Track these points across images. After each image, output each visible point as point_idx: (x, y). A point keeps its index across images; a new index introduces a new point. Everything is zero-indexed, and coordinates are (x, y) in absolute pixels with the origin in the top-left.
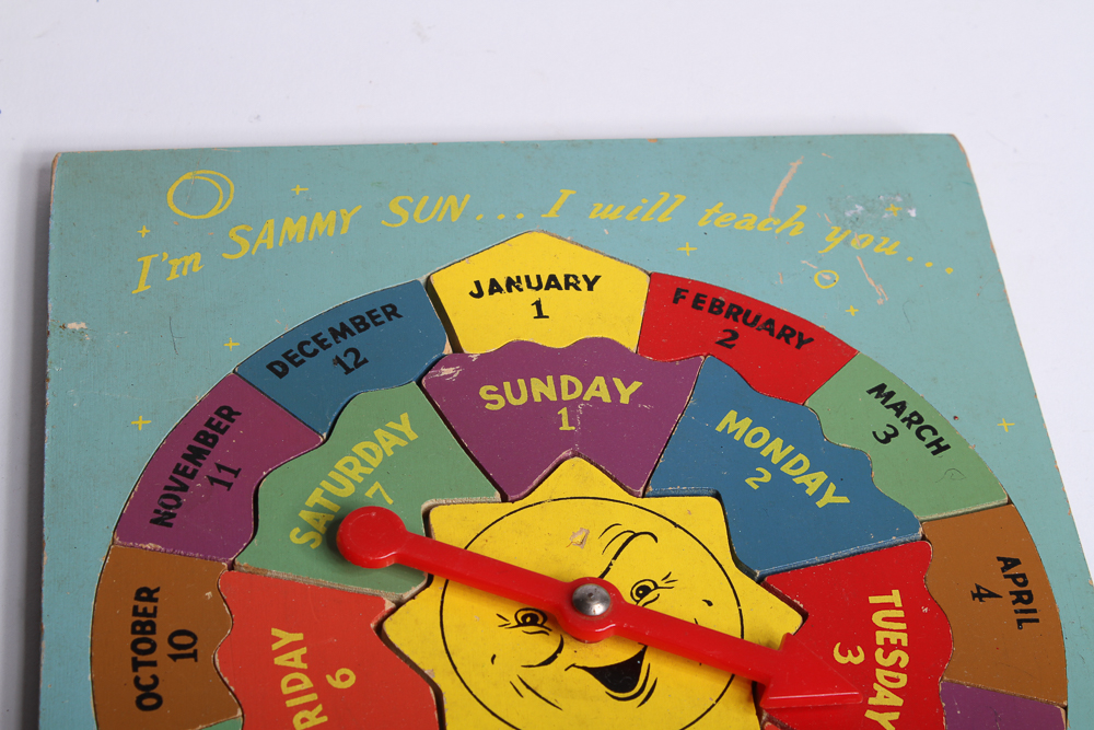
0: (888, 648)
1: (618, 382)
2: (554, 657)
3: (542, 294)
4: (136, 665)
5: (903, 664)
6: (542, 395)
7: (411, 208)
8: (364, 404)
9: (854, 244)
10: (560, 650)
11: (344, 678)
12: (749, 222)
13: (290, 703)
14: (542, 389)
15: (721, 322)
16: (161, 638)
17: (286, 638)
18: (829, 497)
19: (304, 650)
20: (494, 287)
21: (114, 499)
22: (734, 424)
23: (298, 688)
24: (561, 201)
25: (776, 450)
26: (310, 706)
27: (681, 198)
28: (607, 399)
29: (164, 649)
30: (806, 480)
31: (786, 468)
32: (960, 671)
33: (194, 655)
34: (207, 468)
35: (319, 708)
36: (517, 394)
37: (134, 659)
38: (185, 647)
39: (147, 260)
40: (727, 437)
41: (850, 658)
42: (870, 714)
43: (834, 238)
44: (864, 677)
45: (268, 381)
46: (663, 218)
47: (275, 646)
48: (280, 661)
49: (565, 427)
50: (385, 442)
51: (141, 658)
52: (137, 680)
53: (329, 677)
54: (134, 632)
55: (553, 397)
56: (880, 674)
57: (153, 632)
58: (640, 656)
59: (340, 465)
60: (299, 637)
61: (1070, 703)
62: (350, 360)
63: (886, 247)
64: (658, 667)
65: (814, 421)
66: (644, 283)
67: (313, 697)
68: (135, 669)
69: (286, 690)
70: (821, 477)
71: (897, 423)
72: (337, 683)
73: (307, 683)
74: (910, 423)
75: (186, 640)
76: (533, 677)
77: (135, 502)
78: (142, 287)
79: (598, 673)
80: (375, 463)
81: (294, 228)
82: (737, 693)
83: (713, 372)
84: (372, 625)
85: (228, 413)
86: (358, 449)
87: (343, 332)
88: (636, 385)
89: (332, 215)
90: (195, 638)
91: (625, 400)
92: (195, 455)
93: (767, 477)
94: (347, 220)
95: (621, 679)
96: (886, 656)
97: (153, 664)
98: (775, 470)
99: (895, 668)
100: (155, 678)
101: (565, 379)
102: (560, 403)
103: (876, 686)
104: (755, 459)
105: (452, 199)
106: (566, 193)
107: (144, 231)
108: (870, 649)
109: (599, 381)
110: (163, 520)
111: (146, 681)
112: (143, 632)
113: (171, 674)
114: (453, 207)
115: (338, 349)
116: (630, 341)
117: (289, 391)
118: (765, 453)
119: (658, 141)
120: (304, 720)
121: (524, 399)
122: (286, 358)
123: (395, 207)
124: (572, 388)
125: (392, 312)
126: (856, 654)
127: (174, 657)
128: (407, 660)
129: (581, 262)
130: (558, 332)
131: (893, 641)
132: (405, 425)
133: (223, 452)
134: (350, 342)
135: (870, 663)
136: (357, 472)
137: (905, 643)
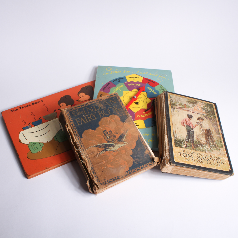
1: (139, 85)
3: (134, 78)
7: (125, 71)
8: (119, 84)
9: (161, 77)
12: (153, 75)
14: (133, 84)
15: (148, 81)
18: (155, 93)
20: (131, 77)
21: (100, 88)
22: (148, 88)
24: (138, 72)
25: (151, 90)
27: (147, 73)
28: (138, 85)
31: (152, 91)
34: (107, 87)
36: (131, 84)
39: (104, 73)
40: (148, 89)
43: (160, 77)
45: (113, 82)
46: (146, 74)
49: (135, 87)
50: (121, 87)
55: (134, 85)
58: (139, 102)
59: (117, 88)
62: (119, 81)
63: (164, 78)
65: (155, 88)
66: (142, 78)
70: (155, 92)
71: (162, 89)
74: (163, 89)
77: (101, 89)
78: (104, 75)
79: (135, 103)
80: (120, 88)
81: (116, 72)
83: (147, 84)
85: (109, 84)
86: (119, 87)
87: (119, 79)
88: (141, 85)
89: (119, 71)
92: (106, 86)
93: (150, 92)
94: (120, 72)
95: (137, 103)
98: (151, 91)
101: (135, 84)
102: (135, 85)
104: (150, 90)
105: (129, 71)
106: (138, 71)
107: (104, 71)
109: (138, 84)
110: (103, 90)
114: (129, 72)
115: (118, 80)
116: (141, 82)
117: (114, 83)
119: (146, 69)
121: (132, 85)
122: (114, 81)
123: (124, 71)
125: (123, 78)
129: (138, 76)
130: (135, 81)
132: (122, 86)
133: (108, 86)
134: (119, 80)
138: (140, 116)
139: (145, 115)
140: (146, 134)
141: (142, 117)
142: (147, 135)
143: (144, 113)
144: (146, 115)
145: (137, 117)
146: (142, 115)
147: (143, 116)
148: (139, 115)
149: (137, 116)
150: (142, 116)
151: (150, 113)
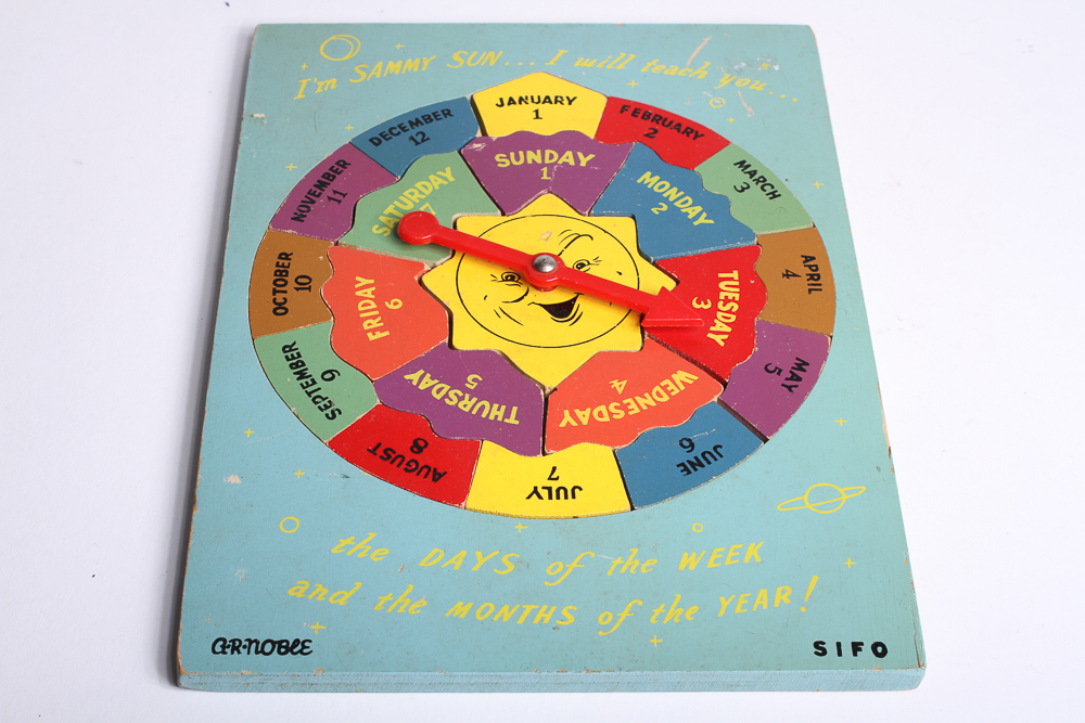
0: (726, 301)
1: (580, 155)
2: (522, 298)
3: (540, 106)
4: (275, 292)
5: (734, 310)
6: (533, 160)
7: (466, 58)
8: (424, 161)
9: (737, 84)
10: (526, 295)
11: (396, 304)
12: (673, 70)
13: (362, 315)
14: (533, 157)
15: (649, 124)
16: (291, 279)
17: (364, 282)
18: (702, 220)
19: (374, 289)
20: (511, 101)
21: (272, 207)
22: (648, 179)
23: (368, 308)
24: (558, 56)
25: (673, 194)
26: (374, 317)
27: (632, 56)
28: (572, 163)
29: (292, 284)
30: (689, 210)
31: (677, 204)
32: (768, 315)
33: (309, 289)
34: (328, 192)
35: (379, 318)
36: (517, 159)
37: (274, 289)
38: (304, 284)
39: (304, 82)
40: (643, 186)
41: (702, 305)
42: (710, 335)
43: (725, 80)
44: (710, 316)
45: (370, 149)
46: (620, 67)
47: (357, 286)
48: (358, 293)
49: (545, 177)
50: (435, 182)
51: (278, 289)
52: (275, 299)
53: (387, 303)
54: (275, 275)
55: (539, 161)
56: (719, 315)
57: (287, 275)
58: (574, 300)
59: (406, 193)
60: (372, 281)
61: (834, 334)
62: (419, 138)
63: (758, 86)
64: (585, 305)
65: (699, 179)
66: (605, 100)
67: (377, 313)
68: (274, 294)
69: (360, 309)
70: (699, 209)
71: (750, 182)
72: (391, 306)
73: (374, 305)
74: (758, 181)
75: (306, 281)
76: (508, 308)
77: (283, 209)
78: (300, 96)
79: (547, 307)
80: (428, 193)
81: (394, 67)
82: (631, 322)
83: (638, 149)
84: (416, 278)
85: (344, 164)
86: (418, 185)
87: (418, 122)
88: (591, 156)
89: (418, 61)
90: (311, 280)
91: (583, 164)
92: (321, 185)
93: (665, 208)
94: (426, 63)
95: (561, 311)
96: (724, 305)
97: (285, 292)
98: (671, 205)
99: (729, 312)
100: (285, 299)
101: (548, 152)
102: (543, 165)
103: (716, 321)
104: (659, 198)
105: (492, 54)
106: (562, 52)
107: (304, 67)
108: (715, 301)
109: (569, 153)
110: (298, 218)
111: (280, 300)
112: (281, 275)
113: (293, 297)
114: (492, 58)
115: (413, 132)
116: (591, 132)
117: (379, 153)
118: (665, 195)
119: (623, 25)
120: (369, 324)
121: (522, 161)
122: (380, 137)
123: (456, 57)
124: (551, 157)
125: (447, 113)
126: (706, 303)
127: (297, 289)
128: (435, 297)
129: (566, 90)
130: (545, 128)
131: (730, 298)
132: (448, 173)
133: (339, 184)
134: (420, 128)
135: (715, 309)
136: (416, 198)
137: (737, 299)
138: (584, 416)
139: (625, 408)
140: (637, 563)
141: (606, 418)
142: (638, 569)
143: (620, 391)
144: (633, 405)
145: (563, 424)
146: (602, 408)
147: (610, 414)
148: (583, 409)
149: (567, 418)
150: (600, 414)
151: (664, 388)
